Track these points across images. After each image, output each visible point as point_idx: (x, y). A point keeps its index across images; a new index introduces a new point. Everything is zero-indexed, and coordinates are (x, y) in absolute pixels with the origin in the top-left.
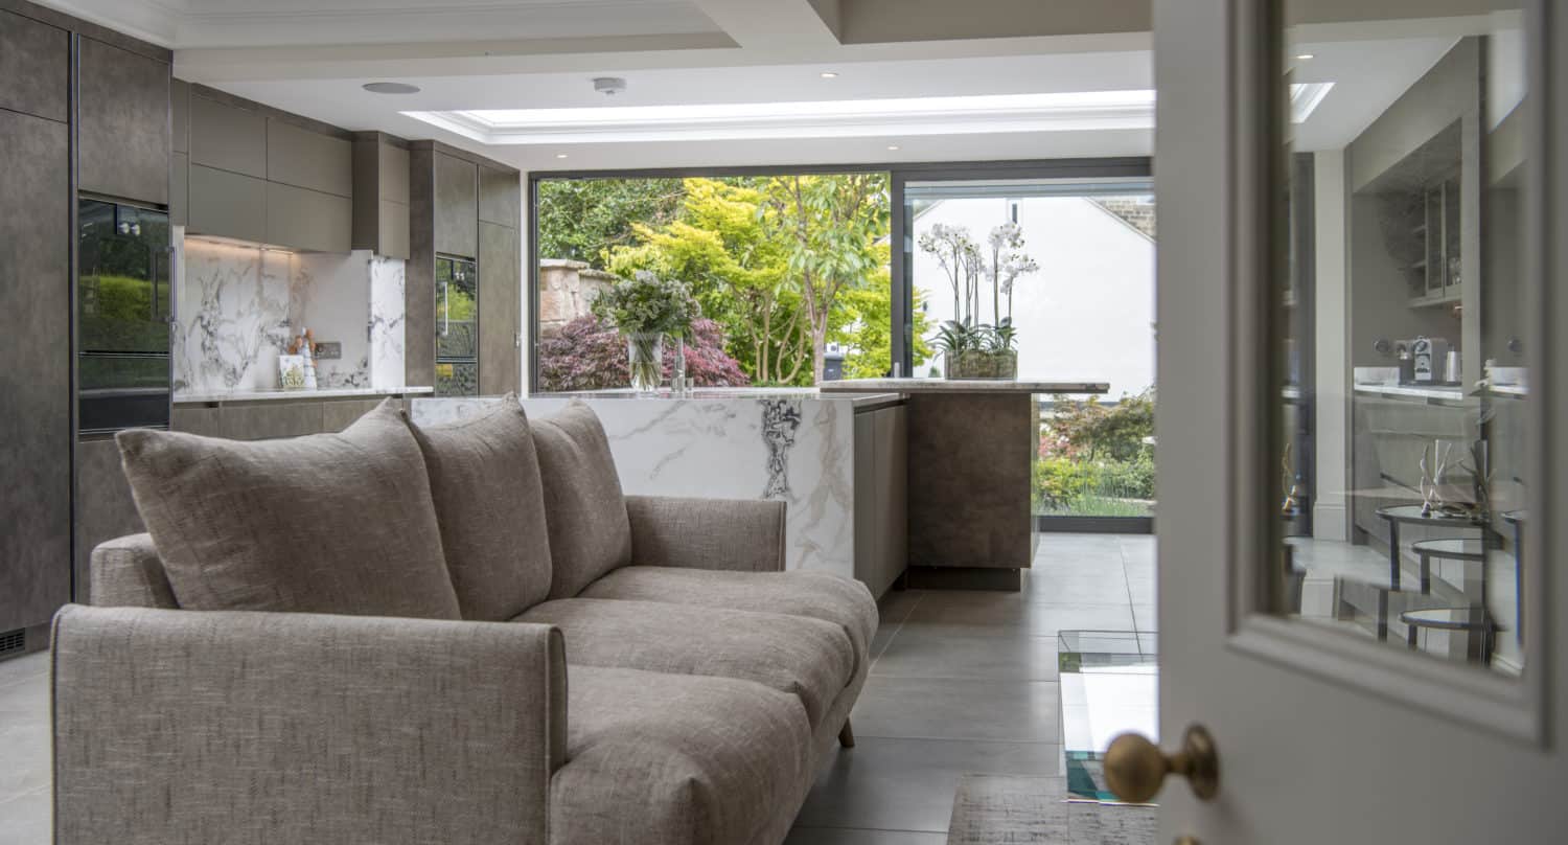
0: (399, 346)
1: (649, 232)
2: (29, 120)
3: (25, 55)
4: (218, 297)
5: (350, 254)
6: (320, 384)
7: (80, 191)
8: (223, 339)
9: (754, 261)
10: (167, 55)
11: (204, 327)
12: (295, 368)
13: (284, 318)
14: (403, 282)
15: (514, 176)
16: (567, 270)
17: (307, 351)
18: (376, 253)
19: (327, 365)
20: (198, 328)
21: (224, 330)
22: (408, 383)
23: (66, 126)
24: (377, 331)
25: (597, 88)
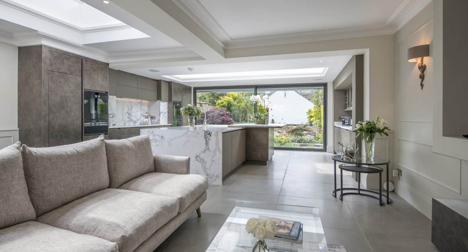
0: (166, 117)
1: (222, 98)
2: (71, 75)
3: (70, 63)
4: (131, 108)
5: (156, 101)
6: (152, 123)
7: (85, 89)
8: (133, 116)
9: (238, 103)
10: (108, 64)
11: (128, 114)
12: (146, 121)
13: (146, 112)
14: (167, 106)
15: (190, 88)
16: (205, 104)
17: (149, 118)
18: (161, 101)
19: (153, 120)
20: (127, 114)
21: (133, 114)
22: (168, 123)
23: (81, 77)
24: (161, 114)
25: (189, 70)
